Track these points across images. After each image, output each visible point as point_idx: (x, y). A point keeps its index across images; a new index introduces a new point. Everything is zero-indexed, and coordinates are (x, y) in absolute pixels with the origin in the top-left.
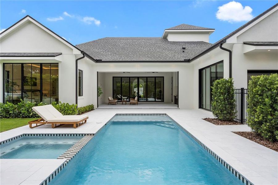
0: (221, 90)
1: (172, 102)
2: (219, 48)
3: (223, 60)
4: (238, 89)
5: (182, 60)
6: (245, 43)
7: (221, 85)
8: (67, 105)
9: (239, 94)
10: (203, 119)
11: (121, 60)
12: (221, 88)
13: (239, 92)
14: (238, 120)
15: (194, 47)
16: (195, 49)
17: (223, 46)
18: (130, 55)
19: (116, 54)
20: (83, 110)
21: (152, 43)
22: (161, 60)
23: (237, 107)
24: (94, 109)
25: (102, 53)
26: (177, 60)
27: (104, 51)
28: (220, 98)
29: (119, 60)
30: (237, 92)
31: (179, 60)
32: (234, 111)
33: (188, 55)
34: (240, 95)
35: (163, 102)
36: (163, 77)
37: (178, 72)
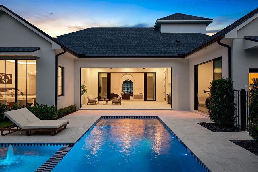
0: (218, 91)
1: (165, 101)
2: (216, 43)
3: (221, 57)
4: (238, 91)
5: (175, 55)
6: (246, 38)
7: (218, 86)
8: (45, 107)
9: (239, 96)
10: (199, 124)
11: (107, 55)
12: (218, 90)
13: (239, 94)
14: (238, 125)
15: (190, 39)
16: (190, 42)
17: (221, 41)
18: (118, 49)
19: (101, 47)
20: (63, 112)
21: (142, 35)
22: (153, 55)
23: (238, 111)
24: (76, 110)
25: (86, 46)
26: (170, 55)
27: (88, 43)
28: (218, 100)
29: (104, 54)
30: (238, 94)
31: (173, 55)
32: (234, 115)
33: (182, 49)
34: (240, 98)
35: (155, 101)
36: (155, 73)
37: (171, 68)
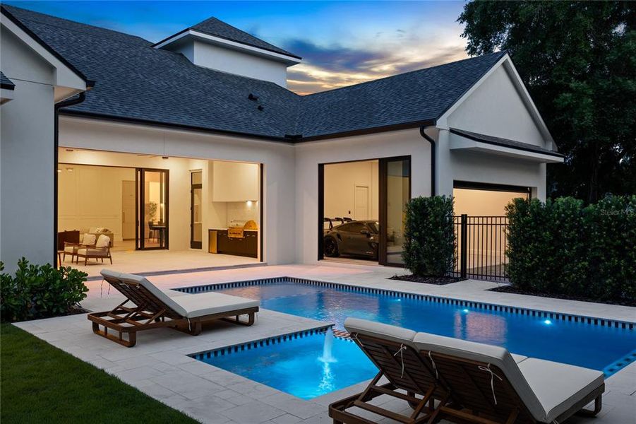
3: (409, 156)
35: (166, 251)
36: (167, 172)
37: (262, 166)
